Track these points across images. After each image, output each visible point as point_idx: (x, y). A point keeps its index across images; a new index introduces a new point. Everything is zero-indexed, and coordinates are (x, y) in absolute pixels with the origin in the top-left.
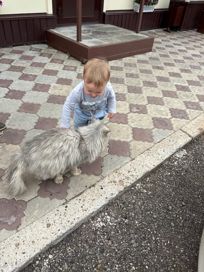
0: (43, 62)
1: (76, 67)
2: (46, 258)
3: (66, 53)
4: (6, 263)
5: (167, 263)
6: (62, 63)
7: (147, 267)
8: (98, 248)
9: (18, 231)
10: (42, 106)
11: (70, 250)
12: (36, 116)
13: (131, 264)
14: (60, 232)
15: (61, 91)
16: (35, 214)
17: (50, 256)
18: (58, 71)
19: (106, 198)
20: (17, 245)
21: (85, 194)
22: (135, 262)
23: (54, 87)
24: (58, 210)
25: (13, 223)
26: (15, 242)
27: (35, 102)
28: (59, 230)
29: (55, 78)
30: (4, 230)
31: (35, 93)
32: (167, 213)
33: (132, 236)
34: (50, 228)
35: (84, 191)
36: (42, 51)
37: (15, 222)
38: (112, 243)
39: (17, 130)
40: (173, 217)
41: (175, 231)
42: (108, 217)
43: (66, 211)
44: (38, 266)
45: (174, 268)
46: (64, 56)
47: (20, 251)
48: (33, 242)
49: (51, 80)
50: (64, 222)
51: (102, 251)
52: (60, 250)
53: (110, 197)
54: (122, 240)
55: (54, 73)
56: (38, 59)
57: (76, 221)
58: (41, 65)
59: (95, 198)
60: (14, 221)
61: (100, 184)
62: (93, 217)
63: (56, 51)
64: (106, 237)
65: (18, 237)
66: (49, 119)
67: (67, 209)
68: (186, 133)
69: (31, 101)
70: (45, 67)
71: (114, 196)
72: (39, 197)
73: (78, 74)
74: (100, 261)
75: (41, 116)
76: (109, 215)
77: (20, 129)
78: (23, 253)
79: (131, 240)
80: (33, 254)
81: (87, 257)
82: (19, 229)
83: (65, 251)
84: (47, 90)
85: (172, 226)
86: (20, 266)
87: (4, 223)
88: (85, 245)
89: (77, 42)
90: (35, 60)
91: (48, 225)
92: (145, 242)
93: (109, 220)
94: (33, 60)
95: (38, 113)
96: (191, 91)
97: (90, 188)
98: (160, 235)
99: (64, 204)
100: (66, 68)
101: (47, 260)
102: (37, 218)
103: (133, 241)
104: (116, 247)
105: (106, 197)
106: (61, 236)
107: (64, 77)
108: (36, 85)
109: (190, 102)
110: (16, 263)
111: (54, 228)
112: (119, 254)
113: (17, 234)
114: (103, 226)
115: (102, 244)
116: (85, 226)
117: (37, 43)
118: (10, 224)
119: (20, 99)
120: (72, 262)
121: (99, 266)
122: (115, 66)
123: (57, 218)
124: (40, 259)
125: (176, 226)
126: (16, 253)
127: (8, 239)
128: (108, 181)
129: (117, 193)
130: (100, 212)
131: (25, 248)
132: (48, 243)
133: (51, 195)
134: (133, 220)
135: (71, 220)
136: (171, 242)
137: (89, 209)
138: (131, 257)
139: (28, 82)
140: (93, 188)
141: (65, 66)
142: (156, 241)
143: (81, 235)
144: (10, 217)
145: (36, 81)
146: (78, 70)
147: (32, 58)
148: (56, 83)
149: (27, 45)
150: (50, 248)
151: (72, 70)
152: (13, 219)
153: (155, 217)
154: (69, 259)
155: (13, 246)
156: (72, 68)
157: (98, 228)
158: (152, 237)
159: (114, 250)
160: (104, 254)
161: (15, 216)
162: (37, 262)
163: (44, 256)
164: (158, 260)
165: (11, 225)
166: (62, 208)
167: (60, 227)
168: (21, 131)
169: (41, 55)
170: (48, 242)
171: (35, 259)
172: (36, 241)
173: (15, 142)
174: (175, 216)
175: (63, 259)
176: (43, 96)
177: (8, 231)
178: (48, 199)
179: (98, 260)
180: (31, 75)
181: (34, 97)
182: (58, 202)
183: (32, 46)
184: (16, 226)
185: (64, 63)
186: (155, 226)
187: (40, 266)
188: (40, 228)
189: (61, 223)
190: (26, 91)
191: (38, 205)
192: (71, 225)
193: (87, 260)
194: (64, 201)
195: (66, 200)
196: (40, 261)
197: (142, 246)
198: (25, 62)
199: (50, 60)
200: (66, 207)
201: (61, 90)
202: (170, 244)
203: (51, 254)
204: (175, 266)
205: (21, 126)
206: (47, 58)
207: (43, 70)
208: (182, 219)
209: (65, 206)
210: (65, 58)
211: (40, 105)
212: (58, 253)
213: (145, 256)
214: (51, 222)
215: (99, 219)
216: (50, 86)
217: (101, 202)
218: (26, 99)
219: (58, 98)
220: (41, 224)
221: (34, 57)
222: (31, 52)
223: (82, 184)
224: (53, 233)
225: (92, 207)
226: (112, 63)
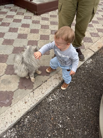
0: (12, 15)
1: (31, 17)
2: (26, 117)
3: (24, 8)
4: (7, 122)
5: (84, 115)
6: (23, 15)
7: (75, 117)
8: (51, 111)
9: (11, 107)
10: (15, 40)
11: (37, 113)
12: (12, 46)
13: (67, 117)
14: (32, 105)
15: (24, 31)
16: (18, 97)
17: (28, 117)
18: (21, 20)
19: (53, 87)
20: (11, 113)
21: (42, 86)
22: (69, 116)
23: (20, 29)
24: (29, 95)
25: (8, 103)
26: (10, 112)
27: (11, 39)
28: (31, 104)
29: (20, 24)
30: (4, 107)
31: (10, 33)
32: (83, 91)
33: (67, 104)
34: (26, 104)
35: (42, 84)
36: (11, 8)
37: (9, 102)
38: (58, 108)
39: (3, 55)
40: (86, 93)
41: (87, 100)
42: (55, 96)
43: (33, 95)
44: (22, 122)
45: (87, 117)
46: (24, 11)
47: (13, 116)
48: (19, 111)
49: (18, 25)
50: (33, 100)
51: (53, 112)
52: (32, 113)
53: (55, 86)
54: (62, 106)
55: (19, 21)
56: (10, 13)
57: (39, 100)
58: (11, 17)
59: (48, 87)
60: (8, 102)
61: (50, 80)
62: (47, 97)
63: (19, 8)
64: (54, 105)
65: (11, 109)
66: (20, 47)
67: (34, 94)
68: (92, 50)
69: (8, 38)
70: (14, 18)
71: (57, 85)
72: (19, 89)
73: (33, 21)
74: (52, 117)
75: (15, 46)
77: (5, 54)
78: (15, 117)
79: (66, 106)
80: (20, 117)
81: (46, 116)
82: (11, 105)
83: (35, 113)
84: (16, 31)
85: (85, 97)
86: (14, 123)
87: (3, 103)
88: (44, 110)
89: (30, 2)
90: (8, 14)
91: (26, 103)
92: (73, 106)
93: (55, 97)
94: (7, 14)
95: (13, 45)
96: (93, 27)
97: (45, 82)
98: (80, 102)
99: (32, 91)
100: (26, 17)
101: (27, 119)
102: (19, 100)
103: (67, 106)
104: (60, 109)
105: (53, 86)
106: (32, 107)
107: (25, 23)
108: (10, 28)
109: (93, 33)
110: (12, 122)
111: (28, 104)
112: (61, 112)
113: (11, 108)
114: (53, 100)
115: (53, 109)
116: (43, 101)
117: (8, 4)
118: (6, 103)
119: (3, 37)
120: (39, 118)
121: (52, 119)
122: (53, 15)
123: (30, 98)
124: (23, 118)
125: (88, 97)
126: (11, 117)
127: (6, 111)
128: (53, 78)
129: (58, 84)
130: (51, 93)
131: (15, 114)
132: (26, 111)
133: (25, 87)
134: (67, 96)
135: (37, 99)
136: (85, 105)
137: (45, 93)
138: (67, 113)
139: (5, 27)
140: (46, 82)
141: (25, 16)
142: (78, 105)
143: (42, 105)
144: (6, 100)
145: (10, 26)
146: (32, 18)
147: (6, 13)
148: (21, 27)
149: (2, 5)
150: (28, 113)
151: (29, 19)
152: (8, 101)
153: (77, 94)
154: (37, 117)
155: (9, 114)
156: (29, 18)
157: (50, 101)
158: (76, 103)
159: (59, 111)
160: (54, 113)
161: (8, 99)
162: (22, 120)
163: (25, 117)
164: (80, 113)
165: (7, 104)
166: (32, 94)
167: (32, 103)
168: (6, 55)
169: (11, 11)
170: (27, 110)
171: (21, 119)
172: (20, 110)
173: (3, 61)
174: (87, 92)
175: (34, 117)
176: (15, 35)
177: (5, 107)
178: (24, 90)
179: (51, 116)
180: (7, 23)
181: (10, 36)
182: (29, 91)
183: (5, 5)
185: (24, 14)
186: (77, 98)
187: (24, 122)
188: (21, 104)
189: (32, 101)
190: (5, 32)
191: (19, 93)
192: (37, 102)
193: (46, 117)
194: (32, 90)
195: (33, 89)
196: (23, 119)
197: (72, 108)
198: (3, 15)
199: (16, 13)
200: (34, 93)
201: (24, 30)
202: (85, 106)
203: (28, 116)
204: (88, 116)
205: (5, 53)
206: (14, 12)
207: (13, 19)
208: (91, 94)
209: (33, 92)
211: (14, 40)
212: (32, 115)
213: (73, 112)
214: (27, 101)
215: (50, 97)
216: (18, 29)
217: (50, 89)
218: (5, 37)
219: (23, 36)
220: (21, 102)
221: (7, 12)
222: (5, 9)
223: (41, 81)
224: (28, 106)
225: (47, 92)
226: (51, 13)
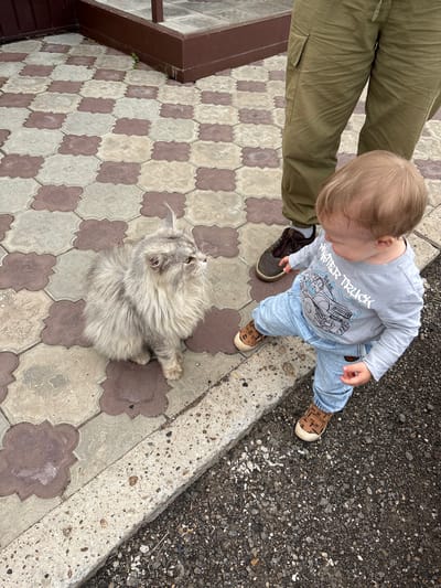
0: (76, 79)
1: (157, 89)
2: (135, 552)
3: (127, 52)
4: (47, 576)
5: (403, 544)
6: (121, 80)
7: (360, 558)
8: (247, 522)
9: (65, 500)
10: (87, 190)
11: (185, 530)
12: (74, 216)
13: (324, 554)
14: (160, 493)
15: (126, 151)
16: (98, 455)
17: (144, 549)
18: (114, 101)
19: (257, 407)
20: (67, 532)
21: (208, 400)
22: (333, 549)
23: (110, 141)
24: (150, 444)
25: (53, 481)
26: (62, 526)
27: (69, 183)
28: (158, 490)
29: (108, 120)
30: (33, 497)
31: (67, 159)
32: (393, 430)
33: (321, 488)
34: (137, 485)
35: (204, 394)
36: (71, 52)
37: (56, 478)
38: (279, 507)
39: (33, 254)
40: (410, 439)
41: (416, 472)
42: (264, 449)
43: (169, 445)
44: (118, 571)
45: (418, 555)
46: (124, 62)
47: (74, 547)
48: (102, 521)
49: (99, 125)
50: (167, 470)
51: (258, 528)
52: (163, 532)
53: (267, 403)
54: (300, 499)
55: (105, 106)
56: (65, 73)
57: (192, 470)
58: (71, 87)
59: (233, 407)
60: (54, 474)
61: (241, 373)
62: (231, 452)
63: (103, 49)
64: (263, 495)
65: (67, 513)
66: (106, 222)
67: (171, 438)
68: (426, 239)
69: (58, 182)
70: (83, 92)
71: (275, 400)
72: (103, 415)
73: (164, 106)
74: (255, 552)
75: (88, 216)
76: (265, 443)
77: (40, 251)
78: (84, 550)
79: (319, 498)
80: (106, 552)
81: (226, 545)
82: (67, 493)
83: (176, 533)
84: (93, 152)
85: (407, 461)
86: (80, 579)
87: (32, 482)
88: (219, 517)
89: (152, 25)
90: (57, 76)
91: (133, 481)
92: (353, 500)
93: (266, 456)
94: (53, 75)
95: (78, 210)
96: (429, 135)
97: (218, 384)
98: (382, 483)
99: (162, 428)
100: (133, 91)
101: (138, 558)
102: (105, 467)
103: (324, 501)
104: (289, 516)
105: (256, 404)
106: (163, 504)
107: (131, 117)
108: (67, 138)
109: (429, 162)
110: (70, 574)
111: (146, 486)
112: (296, 531)
113: (64, 507)
114: (255, 470)
115: (256, 512)
116: (213, 473)
117: (57, 33)
118: (44, 482)
119: (33, 176)
120: (193, 558)
121: (254, 562)
122: (248, 79)
123: (152, 459)
124: (120, 556)
125: (417, 460)
126: (68, 551)
127: (46, 520)
128: (259, 367)
129: (280, 394)
130: (246, 438)
131: (86, 537)
132: (136, 523)
133: (131, 407)
134: (320, 452)
135: (184, 464)
136: (408, 496)
137: (221, 434)
138: (322, 538)
139: (45, 132)
140: (224, 384)
141: (129, 87)
142: (375, 497)
143: (207, 495)
144: (42, 466)
145: (64, 128)
146: (160, 95)
147: (46, 71)
148: (113, 132)
149: (33, 37)
150: (141, 533)
151: (147, 97)
152: (52, 470)
153: (369, 441)
154: (186, 550)
155: (59, 536)
156: (148, 92)
157: (245, 476)
158: (365, 487)
159: (285, 523)
160: (263, 535)
161: (55, 463)
162: (116, 564)
163: (129, 550)
164: (384, 539)
165: (47, 486)
166: (160, 439)
167: (162, 482)
168: (45, 255)
169: (70, 61)
170: (137, 519)
171: (111, 558)
172: (109, 519)
173: (33, 284)
174: (413, 435)
175: (171, 553)
176: (87, 165)
177: (41, 500)
178: (125, 417)
179: (250, 550)
180: (51, 114)
181: (65, 169)
182: (148, 424)
183: (46, 39)
184: (59, 488)
185: (127, 78)
186: (369, 462)
187: (123, 573)
188: (113, 489)
189: (162, 474)
190: (44, 155)
191: (103, 434)
192: (184, 477)
193: (225, 551)
194: (161, 421)
195: (166, 417)
196: (120, 560)
197: (345, 511)
198: (33, 81)
199: (91, 73)
200: (169, 434)
201: (126, 147)
202: (407, 502)
203: (145, 543)
204: (420, 550)
205: (42, 246)
206: (84, 68)
207: (78, 100)
208: (430, 442)
209: (165, 432)
210: (127, 66)
211: (81, 189)
212: (160, 538)
213: (353, 533)
214: (139, 473)
215: (244, 455)
216: (100, 139)
217: (244, 419)
218: (45, 177)
219: (122, 170)
220: (114, 478)
221: (55, 66)
222: (46, 54)
223: (200, 377)
224: (145, 498)
225: (229, 430)
226: (239, 73)
